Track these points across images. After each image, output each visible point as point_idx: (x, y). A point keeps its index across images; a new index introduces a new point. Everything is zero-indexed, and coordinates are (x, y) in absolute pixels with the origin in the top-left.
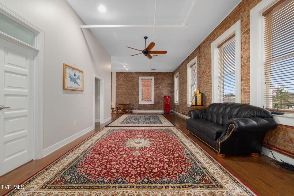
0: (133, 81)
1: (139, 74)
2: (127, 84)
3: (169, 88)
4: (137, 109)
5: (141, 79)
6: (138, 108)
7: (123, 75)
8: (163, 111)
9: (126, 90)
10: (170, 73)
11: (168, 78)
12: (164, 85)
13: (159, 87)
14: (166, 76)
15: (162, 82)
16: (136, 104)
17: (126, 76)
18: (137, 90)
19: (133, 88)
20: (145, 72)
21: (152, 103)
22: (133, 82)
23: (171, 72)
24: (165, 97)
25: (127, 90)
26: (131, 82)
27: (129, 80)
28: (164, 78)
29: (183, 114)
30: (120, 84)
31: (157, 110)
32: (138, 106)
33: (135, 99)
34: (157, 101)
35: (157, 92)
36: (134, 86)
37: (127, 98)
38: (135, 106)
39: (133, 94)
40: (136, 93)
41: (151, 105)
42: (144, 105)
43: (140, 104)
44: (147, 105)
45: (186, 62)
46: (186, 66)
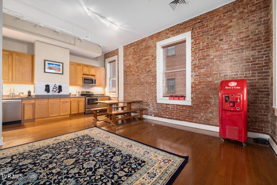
0: (147, 54)
1: (157, 37)
2: (138, 64)
4: (154, 113)
6: (156, 111)
7: (133, 49)
8: (218, 129)
9: (136, 74)
12: (226, 47)
13: (209, 55)
14: (235, 14)
15: (217, 41)
16: (153, 104)
17: (136, 49)
18: (154, 73)
19: (148, 69)
20: (168, 29)
21: (188, 102)
22: (147, 58)
24: (224, 83)
25: (137, 76)
26: (144, 58)
27: (141, 55)
28: (226, 22)
30: (128, 65)
31: (202, 122)
32: (156, 107)
33: (151, 91)
34: (200, 98)
35: (202, 70)
36: (149, 65)
37: (138, 90)
38: (151, 106)
39: (148, 83)
40: (152, 79)
41: (184, 109)
42: (168, 106)
43: (159, 103)
44: (175, 108)
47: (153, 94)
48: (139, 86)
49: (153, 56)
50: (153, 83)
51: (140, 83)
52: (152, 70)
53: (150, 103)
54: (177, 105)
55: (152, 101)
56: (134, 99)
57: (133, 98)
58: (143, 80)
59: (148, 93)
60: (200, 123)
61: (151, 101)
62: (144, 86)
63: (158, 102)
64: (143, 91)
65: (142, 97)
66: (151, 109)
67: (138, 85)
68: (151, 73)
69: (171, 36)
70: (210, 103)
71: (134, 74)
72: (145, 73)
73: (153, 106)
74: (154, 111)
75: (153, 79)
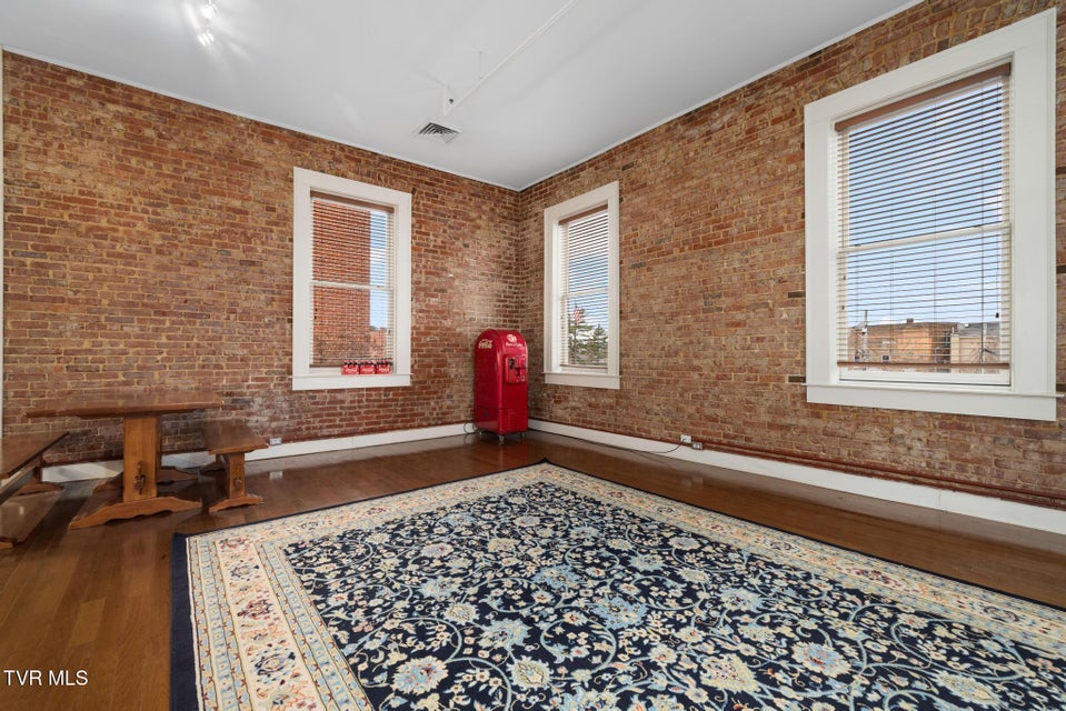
0: (237, 190)
1: (291, 146)
3: (499, 285)
4: (275, 433)
5: (313, 194)
6: (286, 422)
7: (118, 117)
8: (469, 428)
9: (154, 259)
10: (503, 192)
11: (491, 219)
12: (472, 262)
13: (445, 270)
15: (459, 244)
16: (270, 396)
17: (149, 132)
18: (278, 279)
19: (238, 254)
20: (342, 148)
21: (401, 377)
22: (237, 204)
23: (511, 193)
25: (161, 267)
26: (216, 200)
27: (192, 173)
28: (473, 215)
29: (707, 445)
30: (70, 188)
31: (433, 422)
32: (285, 405)
33: (259, 346)
34: (430, 366)
35: (433, 301)
36: (248, 240)
37: (164, 340)
38: (255, 408)
39: (239, 311)
40: (263, 297)
41: (391, 397)
42: (339, 396)
43: (301, 392)
44: (364, 399)
45: (778, 98)
46: (779, 127)
47: (272, 359)
48: (173, 323)
49: (273, 210)
50: (271, 313)
51: (179, 307)
52: (266, 264)
53: (253, 394)
54: (368, 389)
55: (267, 386)
56: (125, 383)
57: (121, 378)
58: (206, 296)
59: (241, 352)
60: (429, 425)
61: (259, 387)
62: (214, 324)
63: (295, 387)
64: (205, 343)
65: (199, 374)
66: (259, 418)
67: (164, 314)
68: (262, 272)
69: (351, 174)
70: (446, 375)
71: (133, 257)
72: (226, 265)
73: (268, 407)
74: (274, 424)
75: (273, 300)
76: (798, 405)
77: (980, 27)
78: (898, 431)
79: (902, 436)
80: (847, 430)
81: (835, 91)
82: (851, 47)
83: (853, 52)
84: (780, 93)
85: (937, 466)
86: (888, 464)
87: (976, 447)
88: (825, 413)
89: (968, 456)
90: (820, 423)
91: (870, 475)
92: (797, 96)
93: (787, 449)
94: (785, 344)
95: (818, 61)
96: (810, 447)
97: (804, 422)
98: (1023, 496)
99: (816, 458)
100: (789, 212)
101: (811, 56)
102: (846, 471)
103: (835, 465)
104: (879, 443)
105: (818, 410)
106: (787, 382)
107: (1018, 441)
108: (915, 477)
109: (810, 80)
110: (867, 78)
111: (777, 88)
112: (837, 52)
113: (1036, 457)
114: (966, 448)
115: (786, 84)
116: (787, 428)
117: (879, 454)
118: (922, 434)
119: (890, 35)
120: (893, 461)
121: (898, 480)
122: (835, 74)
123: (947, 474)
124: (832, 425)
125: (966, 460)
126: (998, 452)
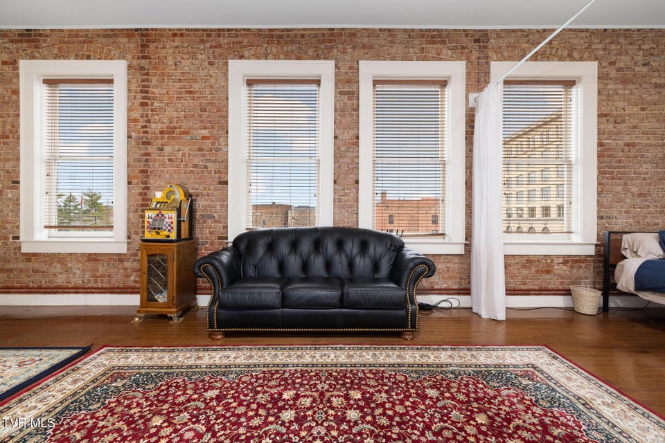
45: (5, 48)
46: (5, 67)
76: (18, 254)
77: (103, 55)
78: (69, 265)
79: (71, 268)
80: (44, 268)
81: (39, 59)
82: (47, 36)
83: (49, 39)
84: (7, 45)
85: (86, 281)
86: (65, 284)
87: (102, 269)
88: (33, 258)
89: (98, 274)
90: (30, 265)
91: (55, 293)
92: (18, 52)
93: (10, 285)
94: (10, 214)
95: (30, 35)
96: (25, 280)
97: (21, 265)
98: (117, 290)
99: (28, 287)
100: (13, 127)
101: (27, 30)
102: (44, 293)
103: (40, 290)
104: (61, 273)
105: (29, 257)
106: (11, 240)
107: (116, 264)
108: (77, 290)
109: (25, 45)
110: (55, 59)
111: (5, 41)
112: (40, 35)
113: (122, 271)
114: (97, 270)
115: (11, 41)
116: (11, 270)
117: (60, 280)
118: (80, 266)
119: (66, 39)
120: (68, 282)
121: (69, 293)
122: (39, 48)
123: (90, 285)
124: (36, 266)
125: (97, 277)
126: (109, 271)
